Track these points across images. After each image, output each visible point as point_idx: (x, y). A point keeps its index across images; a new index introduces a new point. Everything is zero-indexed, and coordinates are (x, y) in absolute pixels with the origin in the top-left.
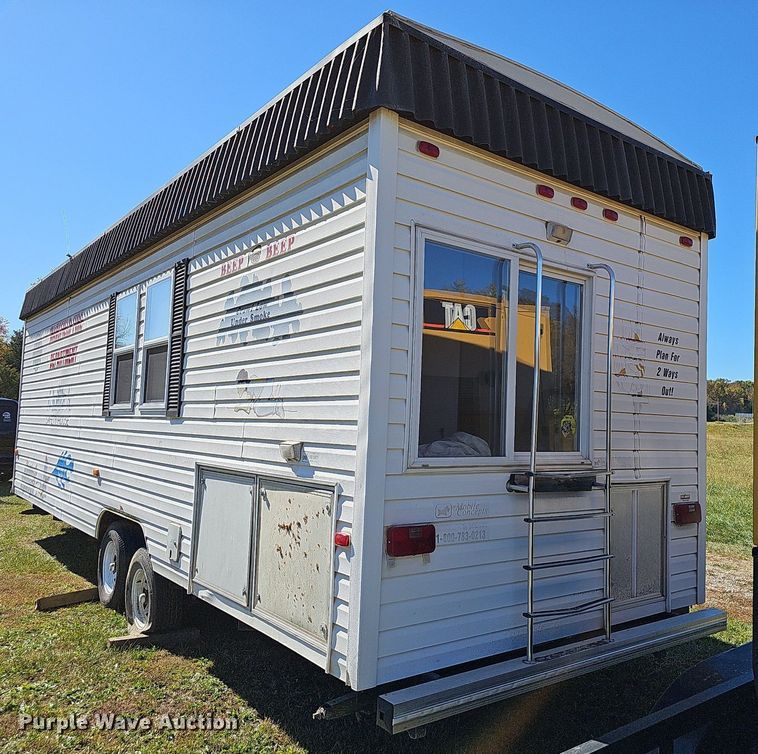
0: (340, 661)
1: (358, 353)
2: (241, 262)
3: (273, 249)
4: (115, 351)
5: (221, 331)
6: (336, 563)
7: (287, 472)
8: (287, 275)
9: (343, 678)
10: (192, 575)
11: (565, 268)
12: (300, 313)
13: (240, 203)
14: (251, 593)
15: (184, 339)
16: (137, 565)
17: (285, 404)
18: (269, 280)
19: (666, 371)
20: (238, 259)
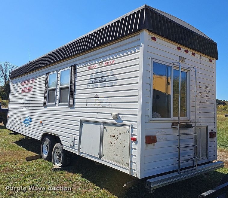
0: (133, 171)
1: (138, 90)
2: (95, 66)
3: (107, 63)
4: (48, 88)
5: (88, 84)
6: (132, 145)
7: (114, 121)
8: (112, 70)
9: (135, 176)
10: (79, 150)
11: (184, 68)
12: (117, 80)
13: (95, 51)
14: (101, 154)
15: (74, 86)
16: (57, 148)
17: (112, 103)
18: (105, 71)
19: (207, 95)
20: (94, 65)
